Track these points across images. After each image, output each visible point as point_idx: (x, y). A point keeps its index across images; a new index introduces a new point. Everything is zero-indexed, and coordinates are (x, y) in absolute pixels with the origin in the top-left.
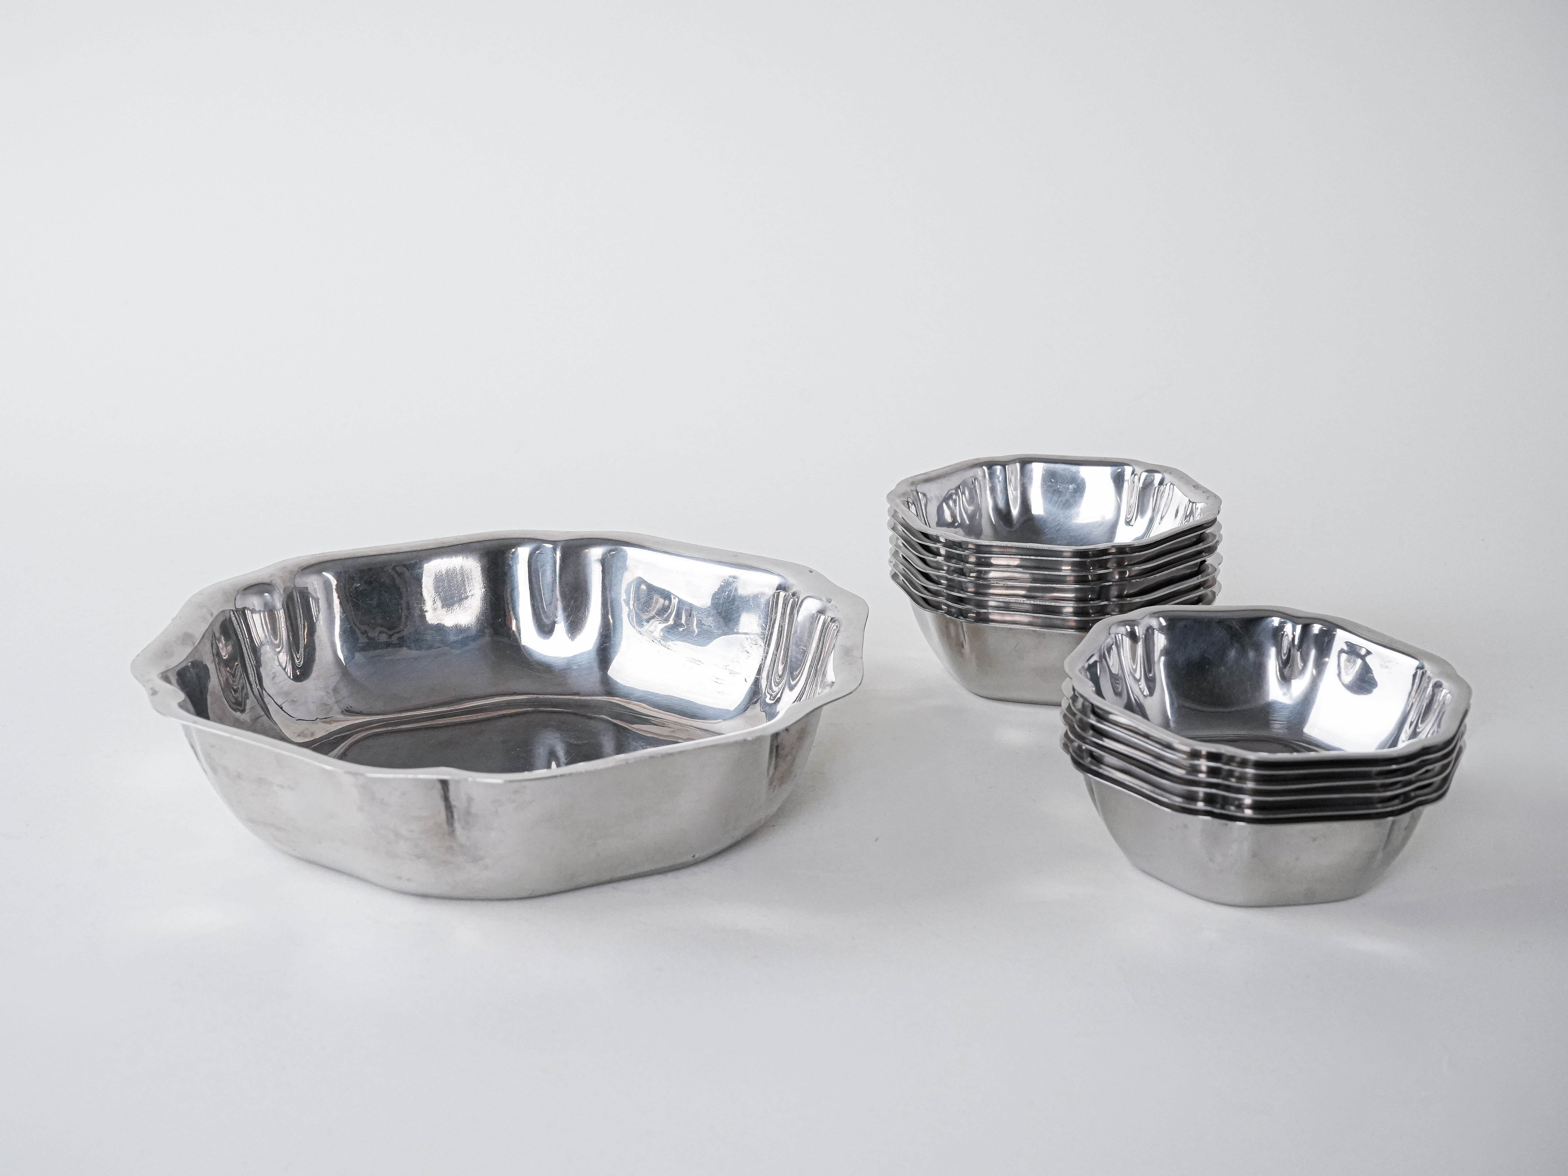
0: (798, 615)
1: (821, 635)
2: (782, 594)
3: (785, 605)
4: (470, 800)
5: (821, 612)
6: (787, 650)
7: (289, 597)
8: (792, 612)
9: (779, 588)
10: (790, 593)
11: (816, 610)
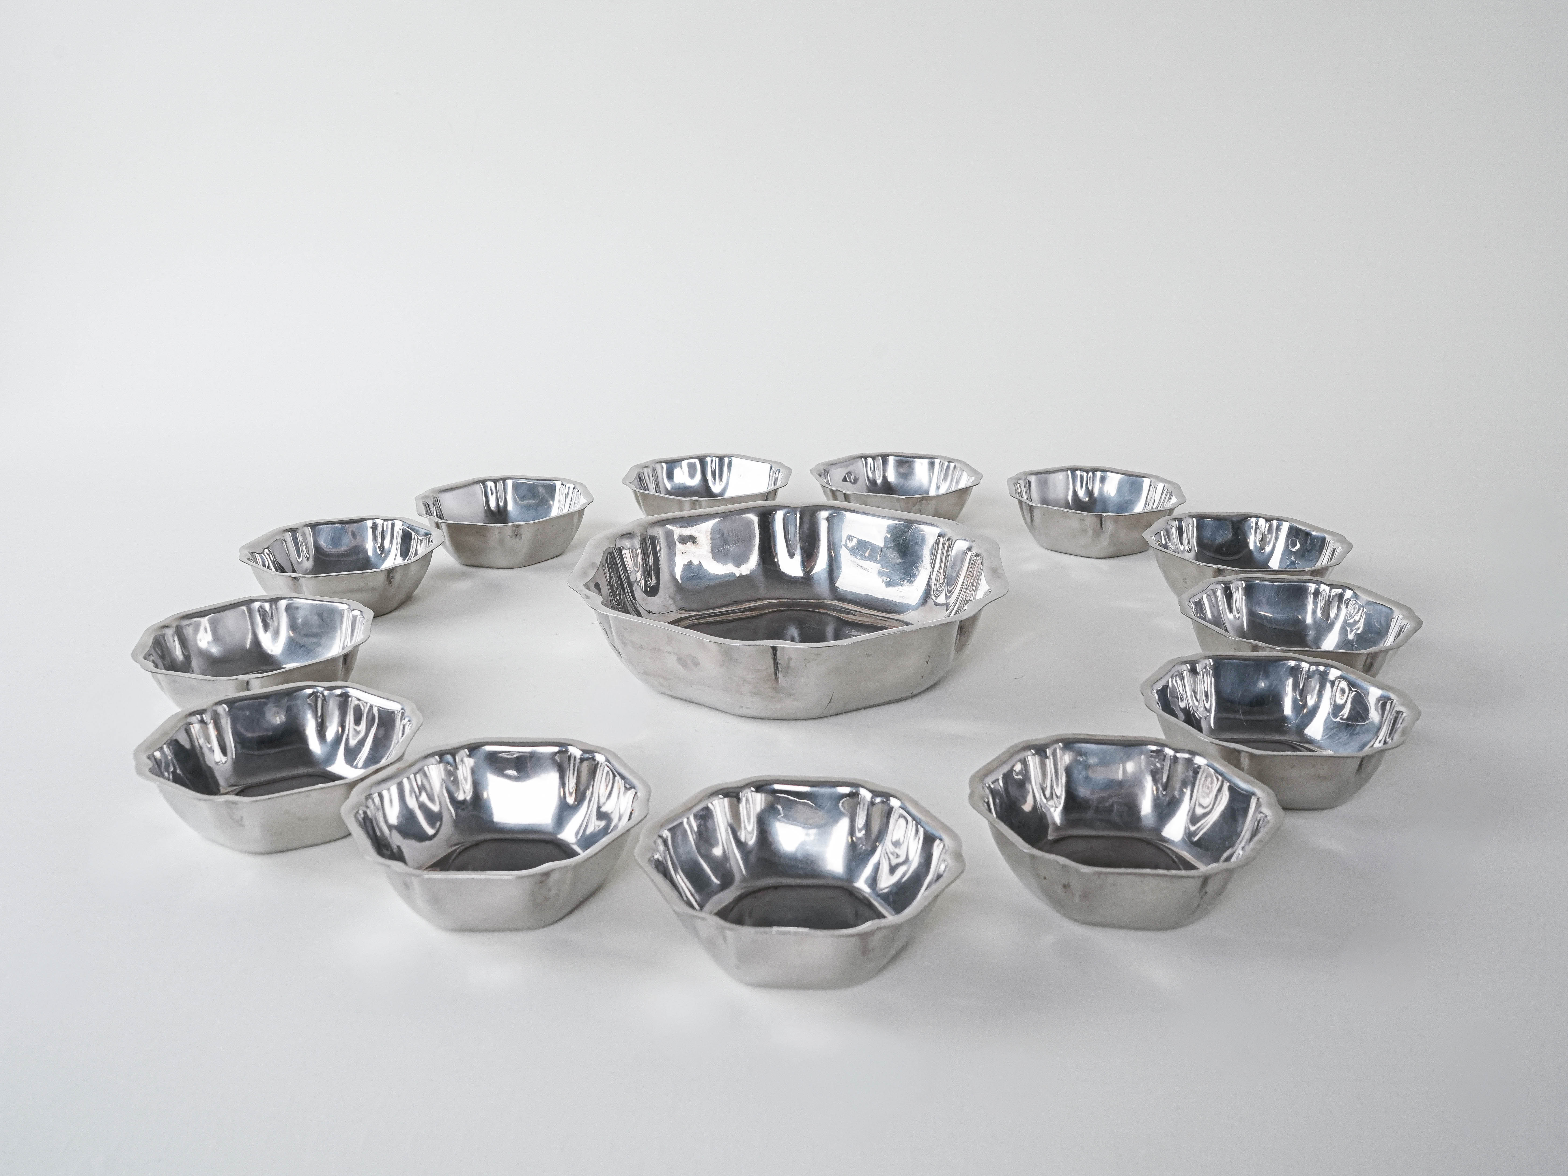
0: (952, 551)
1: (969, 564)
2: (942, 540)
3: (944, 546)
4: (790, 659)
5: (969, 549)
6: (945, 571)
7: (644, 540)
8: (948, 549)
9: (940, 535)
10: (947, 537)
11: (965, 548)
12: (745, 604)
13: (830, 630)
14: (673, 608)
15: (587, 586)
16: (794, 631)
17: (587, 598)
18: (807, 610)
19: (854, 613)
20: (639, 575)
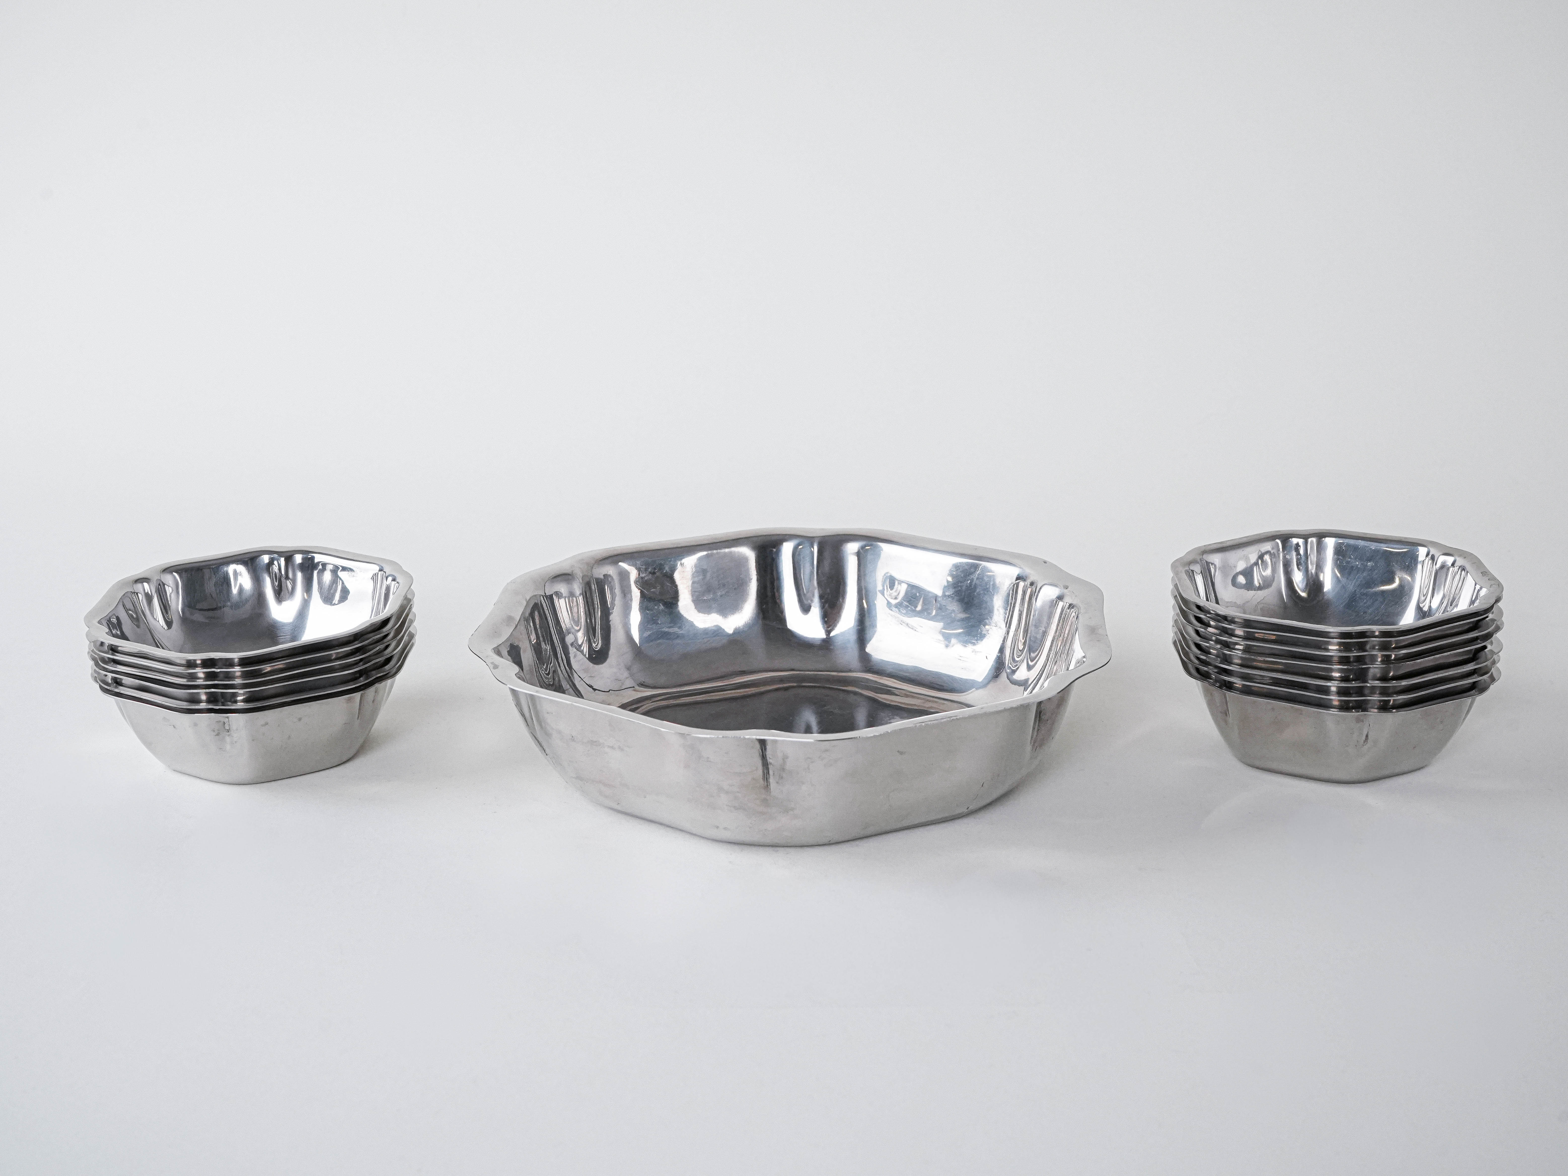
0: (1036, 601)
1: (1060, 620)
2: (1022, 584)
3: (1024, 593)
4: (785, 758)
5: (1060, 598)
6: (1026, 631)
7: (588, 585)
8: (1030, 598)
9: (1018, 578)
10: (1028, 582)
11: (1054, 597)
12: (736, 678)
13: (861, 715)
14: (629, 683)
15: (498, 652)
16: (809, 717)
17: (496, 667)
18: (827, 688)
19: (896, 692)
20: (581, 636)
